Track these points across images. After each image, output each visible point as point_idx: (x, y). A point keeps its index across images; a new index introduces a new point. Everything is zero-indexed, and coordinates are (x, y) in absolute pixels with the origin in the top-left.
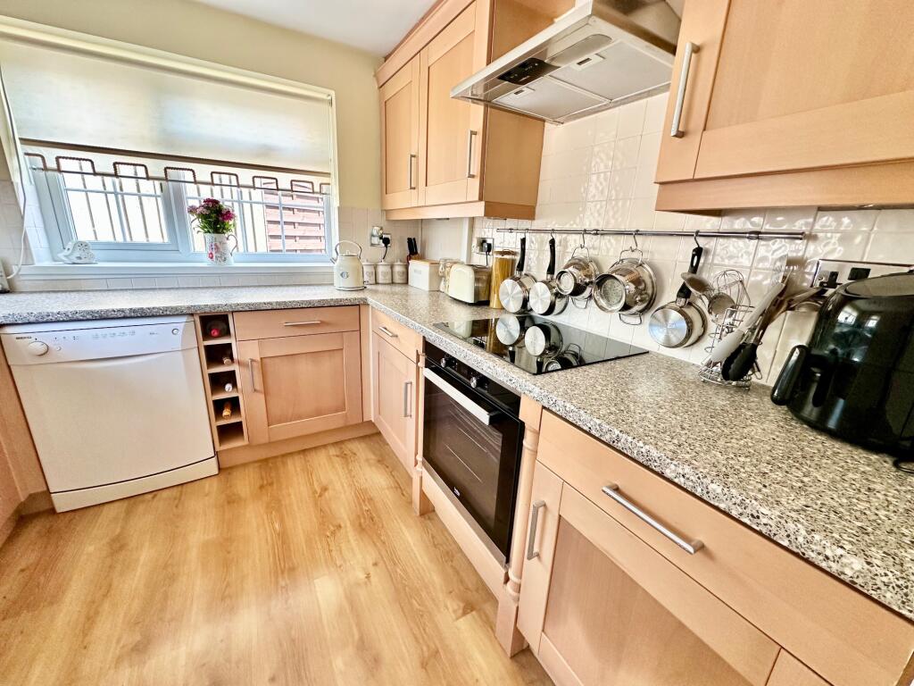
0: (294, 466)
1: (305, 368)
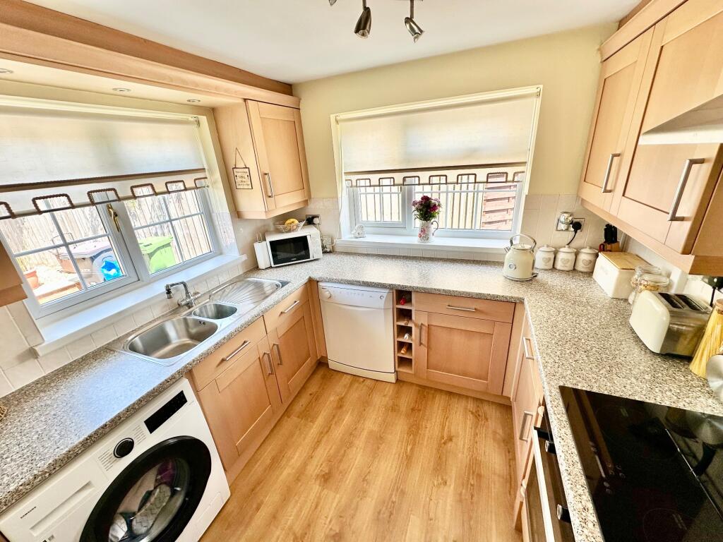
0: (439, 403)
1: (458, 340)
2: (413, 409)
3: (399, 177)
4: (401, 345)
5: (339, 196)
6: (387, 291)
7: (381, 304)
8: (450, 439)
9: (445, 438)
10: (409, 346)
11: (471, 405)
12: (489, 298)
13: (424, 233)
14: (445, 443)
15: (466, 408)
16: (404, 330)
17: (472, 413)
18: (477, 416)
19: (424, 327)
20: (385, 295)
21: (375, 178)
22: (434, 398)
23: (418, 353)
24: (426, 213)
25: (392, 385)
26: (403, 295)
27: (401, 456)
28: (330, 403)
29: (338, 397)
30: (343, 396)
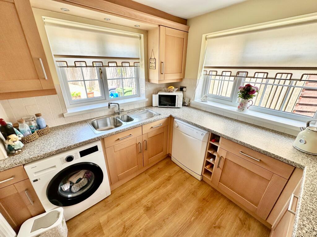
2: (204, 199)
3: (234, 72)
4: (208, 163)
5: (198, 78)
6: (206, 132)
7: (202, 138)
8: (219, 227)
9: (216, 225)
10: (212, 166)
11: (241, 215)
12: (273, 156)
13: (242, 106)
14: (215, 227)
15: (237, 215)
16: (210, 156)
17: (240, 220)
18: (243, 223)
19: (222, 159)
20: (205, 134)
21: (220, 71)
22: (219, 199)
23: (217, 171)
24: (246, 94)
25: (198, 181)
26: (215, 137)
27: (187, 220)
28: (165, 176)
29: (169, 175)
30: (172, 175)
